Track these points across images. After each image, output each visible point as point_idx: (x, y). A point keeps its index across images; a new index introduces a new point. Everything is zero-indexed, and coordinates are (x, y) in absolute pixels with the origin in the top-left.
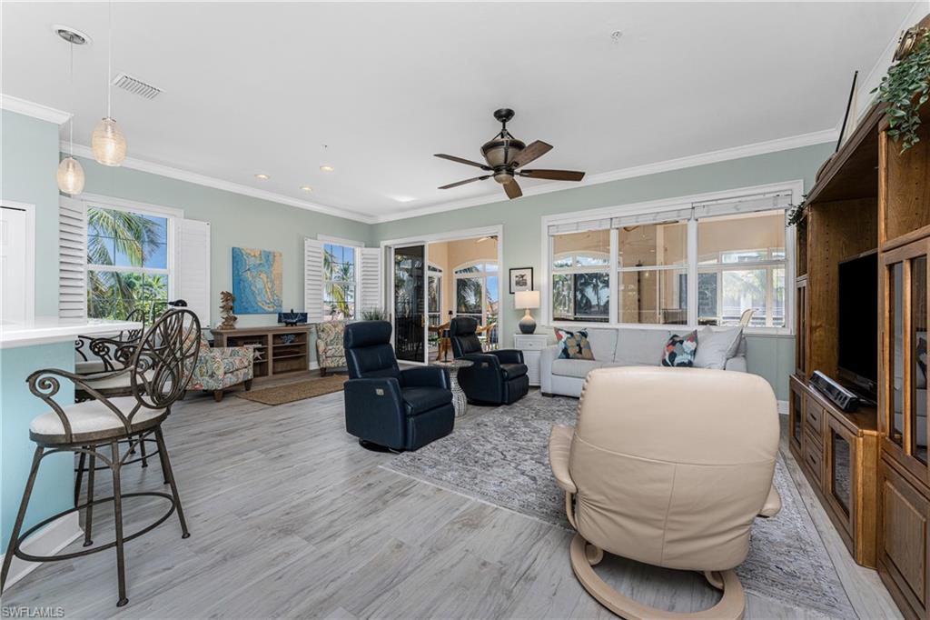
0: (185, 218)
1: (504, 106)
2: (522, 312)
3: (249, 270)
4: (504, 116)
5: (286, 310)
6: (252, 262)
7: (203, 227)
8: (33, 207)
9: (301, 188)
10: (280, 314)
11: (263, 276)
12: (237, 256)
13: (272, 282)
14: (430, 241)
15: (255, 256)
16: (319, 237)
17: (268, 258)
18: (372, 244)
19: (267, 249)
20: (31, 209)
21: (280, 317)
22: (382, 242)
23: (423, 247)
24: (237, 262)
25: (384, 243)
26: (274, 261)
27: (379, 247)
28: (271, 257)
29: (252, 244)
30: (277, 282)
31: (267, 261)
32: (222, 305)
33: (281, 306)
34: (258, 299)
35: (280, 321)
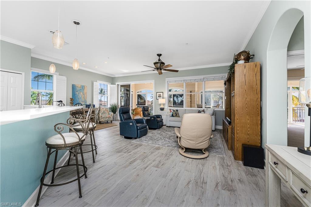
0: (59, 75)
1: (159, 53)
2: (160, 104)
3: (77, 91)
4: (159, 55)
5: (88, 104)
6: (78, 89)
7: (64, 78)
8: (24, 73)
9: (95, 67)
10: (86, 105)
11: (81, 93)
12: (74, 87)
13: (84, 95)
14: (132, 83)
15: (79, 87)
16: (98, 81)
17: (83, 87)
18: (113, 83)
19: (83, 85)
20: (23, 74)
21: (86, 106)
22: (116, 83)
23: (130, 85)
24: (74, 89)
25: (117, 83)
26: (84, 88)
27: (115, 84)
28: (84, 87)
29: (78, 83)
30: (85, 95)
31: (83, 88)
32: (70, 102)
33: (86, 102)
34: (80, 100)
35: (86, 107)
